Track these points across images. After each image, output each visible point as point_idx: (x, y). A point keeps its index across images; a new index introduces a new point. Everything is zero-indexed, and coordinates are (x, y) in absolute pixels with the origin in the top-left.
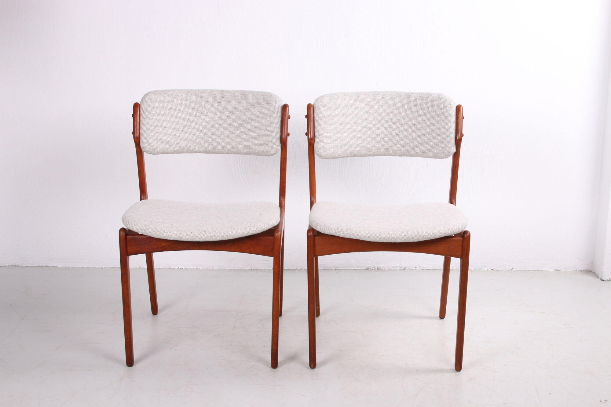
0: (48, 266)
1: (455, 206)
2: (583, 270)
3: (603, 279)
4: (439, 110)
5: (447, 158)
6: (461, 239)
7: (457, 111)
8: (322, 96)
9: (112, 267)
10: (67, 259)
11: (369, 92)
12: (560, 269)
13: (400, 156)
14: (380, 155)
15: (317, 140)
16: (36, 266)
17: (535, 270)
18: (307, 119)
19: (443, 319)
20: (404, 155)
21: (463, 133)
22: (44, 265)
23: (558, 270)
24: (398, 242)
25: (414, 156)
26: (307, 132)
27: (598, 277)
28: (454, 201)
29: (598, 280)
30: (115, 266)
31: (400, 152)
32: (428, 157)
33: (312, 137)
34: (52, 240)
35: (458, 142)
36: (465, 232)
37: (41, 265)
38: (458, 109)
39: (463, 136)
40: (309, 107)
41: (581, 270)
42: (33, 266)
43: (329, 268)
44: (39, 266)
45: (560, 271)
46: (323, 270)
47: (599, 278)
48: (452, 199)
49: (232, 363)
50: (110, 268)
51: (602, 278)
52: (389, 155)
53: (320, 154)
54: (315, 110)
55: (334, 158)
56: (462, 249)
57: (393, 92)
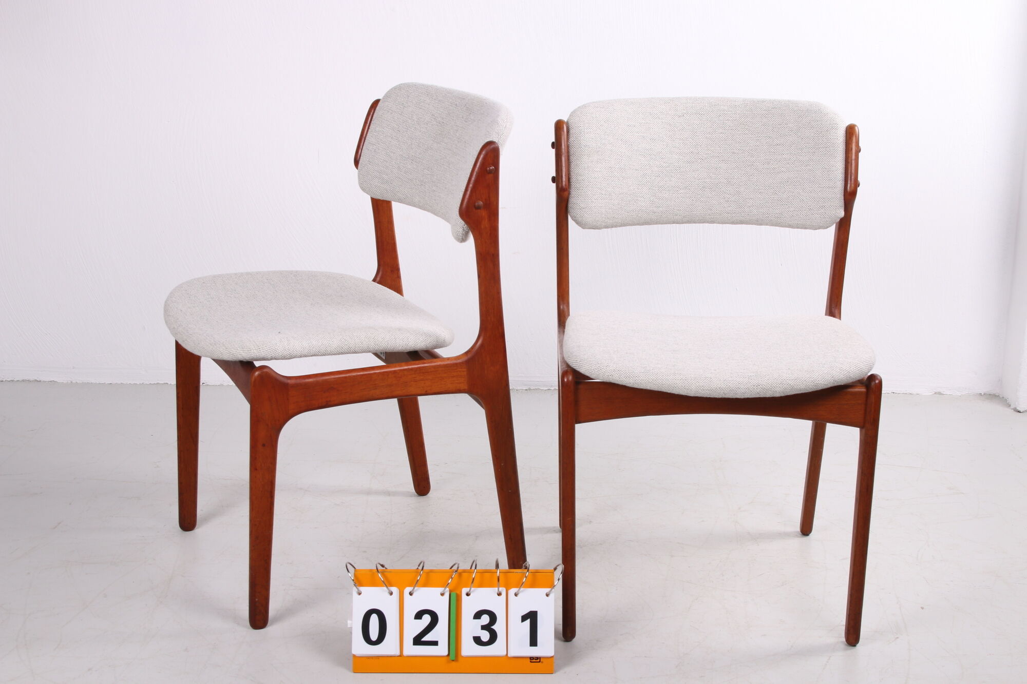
0: (40, 381)
1: (839, 320)
2: (983, 394)
3: (1019, 409)
4: (812, 135)
5: (828, 227)
6: (863, 390)
7: (848, 136)
8: (584, 106)
9: (153, 383)
10: (74, 368)
11: (674, 98)
12: (944, 392)
13: (734, 224)
14: (695, 222)
15: (574, 192)
16: (18, 381)
17: (899, 393)
18: (554, 150)
19: (807, 535)
20: (741, 221)
21: (859, 179)
22: (32, 378)
23: (940, 393)
24: (743, 397)
25: (761, 224)
26: (554, 175)
27: (1010, 406)
28: (836, 312)
29: (1009, 411)
30: (158, 382)
31: (734, 215)
32: (790, 226)
33: (565, 185)
34: (47, 334)
35: (849, 197)
36: (872, 377)
37: (26, 378)
38: (851, 132)
39: (859, 186)
40: (559, 126)
41: (981, 394)
42: (13, 381)
43: (537, 388)
44: (23, 381)
45: (944, 394)
46: (526, 390)
47: (1012, 407)
48: (834, 306)
49: (365, 552)
50: (150, 384)
51: (1016, 408)
52: (713, 222)
53: (580, 219)
54: (571, 132)
55: (606, 227)
56: (865, 410)
57: (721, 98)
